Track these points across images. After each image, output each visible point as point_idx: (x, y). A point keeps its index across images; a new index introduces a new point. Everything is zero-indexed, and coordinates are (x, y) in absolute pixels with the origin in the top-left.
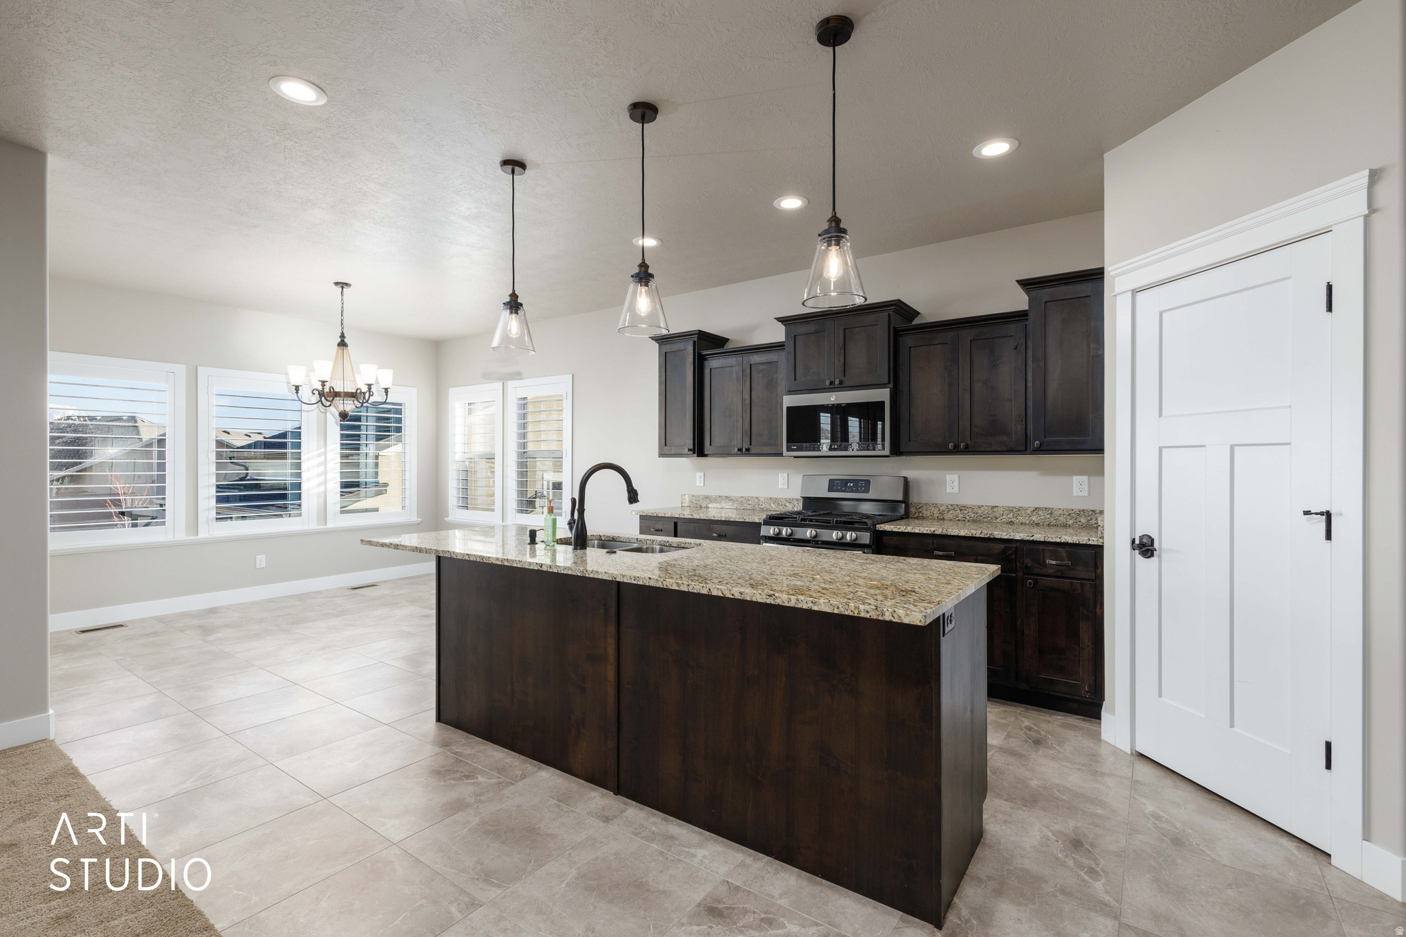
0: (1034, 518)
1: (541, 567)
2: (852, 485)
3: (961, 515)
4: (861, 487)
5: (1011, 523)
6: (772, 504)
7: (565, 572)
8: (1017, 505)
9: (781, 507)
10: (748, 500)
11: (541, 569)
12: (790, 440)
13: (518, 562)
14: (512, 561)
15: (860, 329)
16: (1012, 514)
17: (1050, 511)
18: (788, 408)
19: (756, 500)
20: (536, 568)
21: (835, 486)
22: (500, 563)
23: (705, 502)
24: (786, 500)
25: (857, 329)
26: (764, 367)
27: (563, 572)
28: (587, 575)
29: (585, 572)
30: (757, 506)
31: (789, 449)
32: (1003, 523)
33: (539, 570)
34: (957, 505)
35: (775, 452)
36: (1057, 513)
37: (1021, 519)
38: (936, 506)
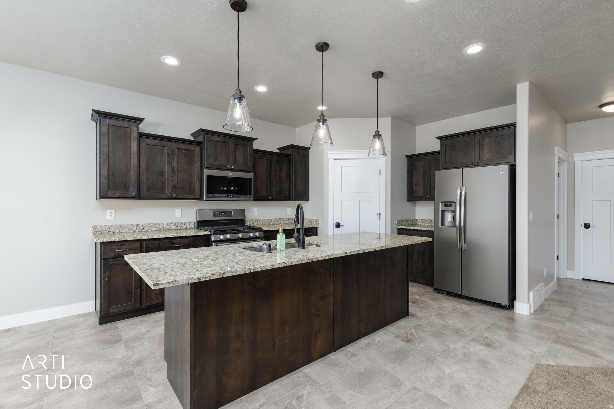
0: (279, 222)
1: (346, 254)
2: (224, 213)
3: (259, 223)
4: (228, 214)
5: (274, 224)
6: (173, 226)
7: (357, 253)
8: (275, 218)
9: (178, 227)
10: (155, 225)
11: (346, 255)
12: (208, 192)
13: (334, 255)
14: (331, 255)
15: (241, 146)
16: (274, 221)
17: (283, 219)
18: (208, 176)
19: (161, 225)
20: (344, 255)
21: (216, 214)
22: (323, 259)
23: (118, 229)
24: (182, 223)
25: (239, 146)
26: (186, 151)
27: (356, 253)
28: (366, 251)
29: (365, 250)
30: (162, 228)
31: (207, 197)
32: (272, 225)
33: (345, 256)
34: (258, 220)
35: (193, 198)
36: (285, 220)
37: (276, 223)
38: (251, 220)
